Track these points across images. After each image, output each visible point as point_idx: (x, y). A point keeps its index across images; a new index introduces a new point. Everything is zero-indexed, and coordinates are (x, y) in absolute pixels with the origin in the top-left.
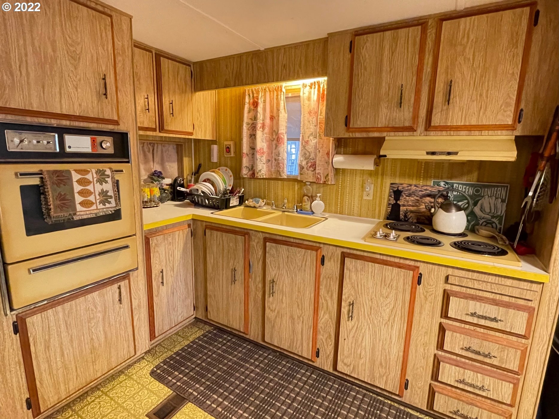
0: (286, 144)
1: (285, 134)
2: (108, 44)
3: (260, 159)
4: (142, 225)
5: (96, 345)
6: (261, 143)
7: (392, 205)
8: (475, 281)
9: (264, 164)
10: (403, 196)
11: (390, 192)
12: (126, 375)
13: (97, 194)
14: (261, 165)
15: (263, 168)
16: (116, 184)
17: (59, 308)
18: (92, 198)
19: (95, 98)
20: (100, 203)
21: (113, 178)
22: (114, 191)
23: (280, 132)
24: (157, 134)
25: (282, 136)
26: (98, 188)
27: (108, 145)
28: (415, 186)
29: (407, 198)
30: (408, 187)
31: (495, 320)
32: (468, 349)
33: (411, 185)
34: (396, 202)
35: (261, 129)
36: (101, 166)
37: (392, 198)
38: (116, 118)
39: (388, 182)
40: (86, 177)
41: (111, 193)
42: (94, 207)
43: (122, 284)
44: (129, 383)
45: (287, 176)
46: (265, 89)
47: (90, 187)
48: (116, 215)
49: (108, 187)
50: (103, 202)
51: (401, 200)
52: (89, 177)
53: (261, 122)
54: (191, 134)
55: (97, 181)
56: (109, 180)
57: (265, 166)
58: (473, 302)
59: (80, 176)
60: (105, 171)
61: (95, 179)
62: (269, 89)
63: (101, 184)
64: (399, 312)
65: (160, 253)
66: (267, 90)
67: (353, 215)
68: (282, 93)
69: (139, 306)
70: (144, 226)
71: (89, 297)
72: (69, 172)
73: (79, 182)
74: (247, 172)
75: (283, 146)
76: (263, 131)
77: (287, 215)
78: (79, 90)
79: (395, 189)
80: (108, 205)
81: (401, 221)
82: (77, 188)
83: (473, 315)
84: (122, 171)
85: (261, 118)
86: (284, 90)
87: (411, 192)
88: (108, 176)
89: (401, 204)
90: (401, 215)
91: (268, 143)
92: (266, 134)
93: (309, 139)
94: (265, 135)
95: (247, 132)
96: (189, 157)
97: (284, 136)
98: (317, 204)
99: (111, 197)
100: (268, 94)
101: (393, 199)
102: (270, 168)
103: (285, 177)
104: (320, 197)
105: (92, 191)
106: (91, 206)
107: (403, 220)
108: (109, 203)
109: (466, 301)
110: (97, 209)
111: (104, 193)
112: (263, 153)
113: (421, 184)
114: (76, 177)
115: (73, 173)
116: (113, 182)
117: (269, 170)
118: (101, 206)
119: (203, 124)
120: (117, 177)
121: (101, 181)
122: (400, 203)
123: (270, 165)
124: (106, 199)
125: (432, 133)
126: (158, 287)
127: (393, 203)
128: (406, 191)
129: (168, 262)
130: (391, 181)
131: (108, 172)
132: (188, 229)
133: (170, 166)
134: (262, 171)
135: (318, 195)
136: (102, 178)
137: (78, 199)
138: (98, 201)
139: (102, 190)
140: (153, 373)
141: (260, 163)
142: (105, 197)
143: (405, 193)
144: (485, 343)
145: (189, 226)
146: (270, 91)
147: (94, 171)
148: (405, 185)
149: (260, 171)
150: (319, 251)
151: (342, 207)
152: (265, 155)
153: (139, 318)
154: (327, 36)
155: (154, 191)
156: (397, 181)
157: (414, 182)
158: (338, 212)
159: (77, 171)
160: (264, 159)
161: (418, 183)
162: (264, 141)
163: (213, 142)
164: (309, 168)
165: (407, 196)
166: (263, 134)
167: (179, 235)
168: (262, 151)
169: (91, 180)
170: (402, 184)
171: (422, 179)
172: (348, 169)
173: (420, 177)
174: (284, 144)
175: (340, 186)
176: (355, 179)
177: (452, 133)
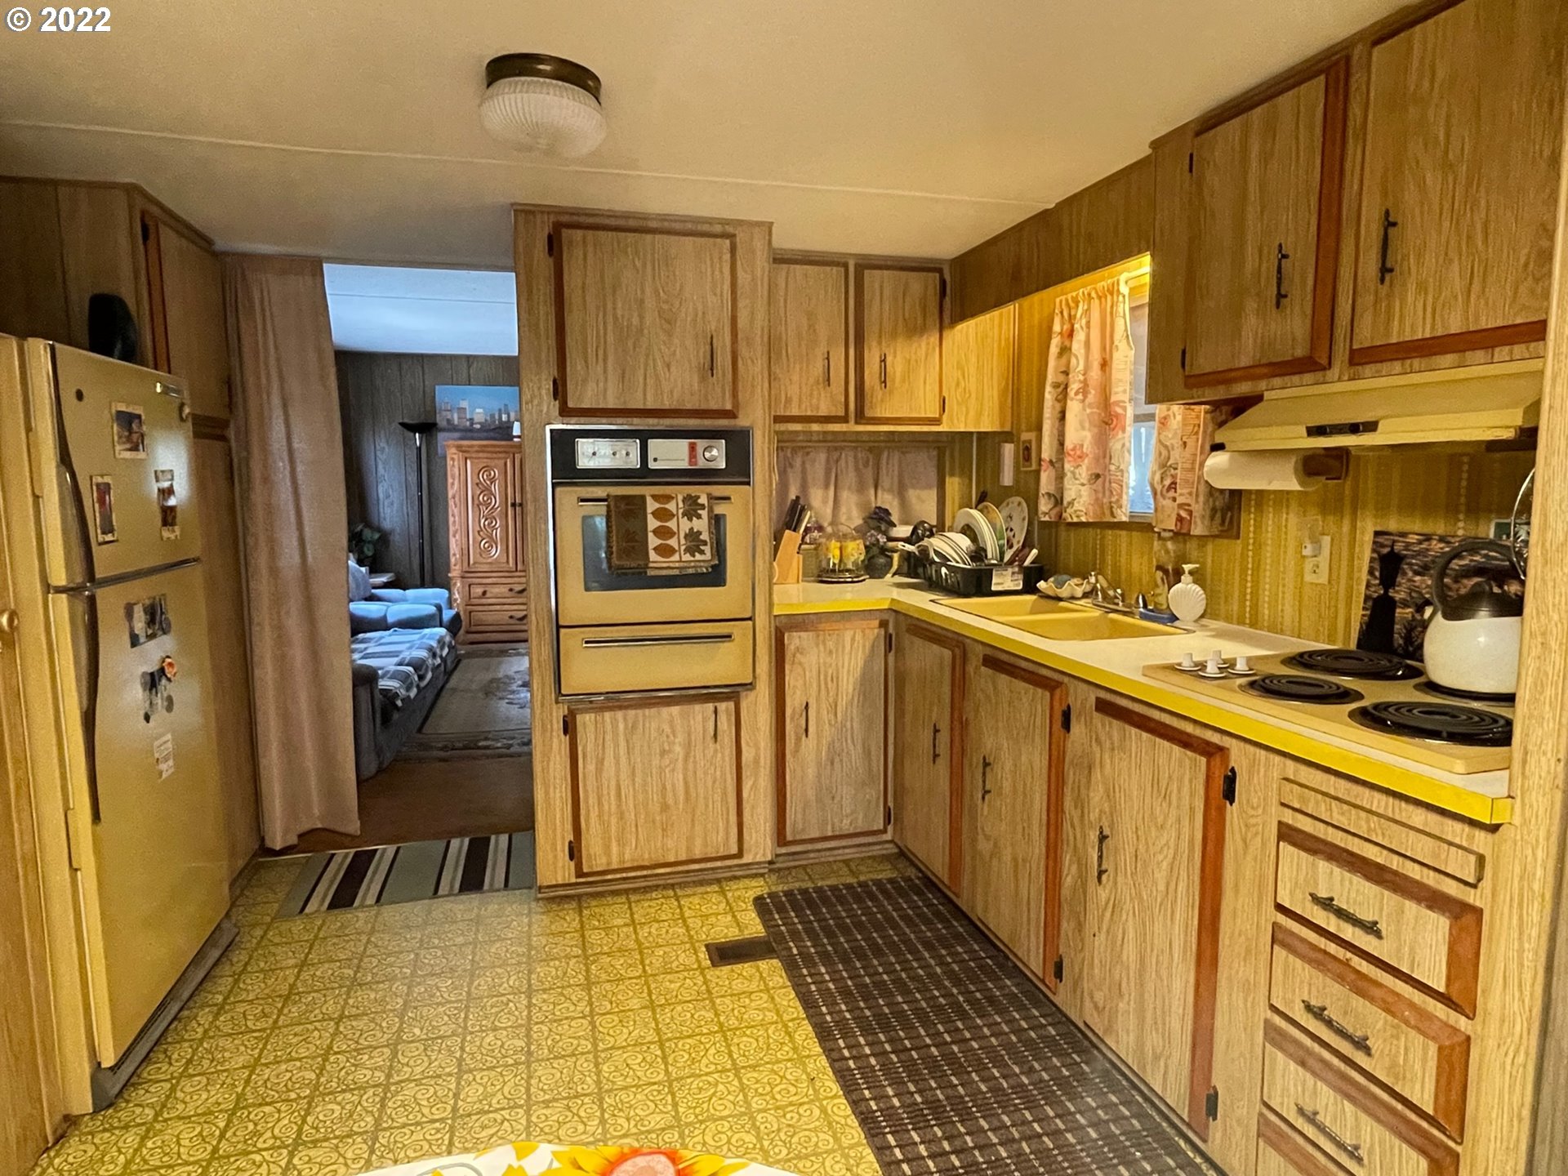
0: (1130, 429)
1: (1128, 405)
2: (723, 284)
3: (1073, 473)
4: (771, 605)
5: (671, 802)
6: (1078, 433)
7: (1375, 600)
8: (1334, 803)
9: (1083, 485)
10: (1405, 574)
11: (1372, 560)
12: (721, 887)
13: (682, 535)
14: (1074, 488)
15: (1080, 496)
16: (717, 521)
17: (620, 714)
18: (673, 542)
19: (696, 378)
20: (686, 551)
21: (711, 510)
22: (710, 533)
23: (1113, 399)
24: (852, 427)
25: (1119, 410)
26: (685, 525)
27: (716, 455)
28: (1442, 539)
29: (1418, 578)
30: (1420, 542)
31: (1372, 929)
32: (1318, 1013)
33: (1428, 538)
34: (1386, 592)
35: (1080, 397)
36: (693, 490)
37: (1376, 578)
38: (728, 407)
39: (1367, 528)
40: (667, 506)
41: (705, 536)
42: (676, 557)
43: (723, 706)
44: (715, 898)
45: (1131, 517)
46: (1089, 294)
47: (672, 524)
48: (715, 576)
49: (701, 525)
50: (691, 550)
51: (1399, 586)
52: (671, 506)
53: (1081, 378)
54: (936, 421)
55: (684, 515)
56: (704, 513)
57: (1085, 492)
58: (1326, 864)
59: (657, 506)
60: (699, 497)
61: (681, 511)
62: (1097, 293)
63: (690, 519)
64: (1183, 874)
65: (806, 666)
66: (1093, 294)
67: (1282, 632)
68: (1121, 298)
69: (756, 761)
70: (775, 607)
71: (666, 711)
72: (643, 498)
73: (655, 514)
74: (1050, 506)
75: (1120, 435)
76: (1083, 401)
77: (1113, 621)
78: (673, 369)
79: (1386, 551)
80: (698, 557)
81: (1394, 652)
82: (652, 523)
83: (1327, 904)
84: (728, 498)
85: (1081, 367)
86: (1124, 289)
87: (1430, 559)
88: (703, 507)
89: (1398, 597)
90: (1396, 636)
91: (1096, 430)
92: (1090, 406)
93: (1170, 413)
94: (1088, 411)
95: (1053, 407)
96: (961, 475)
97: (1125, 409)
98: (1183, 593)
99: (705, 543)
100: (1095, 303)
101: (1377, 582)
102: (1100, 495)
103: (1124, 519)
104: (1191, 573)
105: (675, 530)
106: (670, 556)
107: (1400, 651)
108: (702, 552)
109: (1311, 858)
110: (681, 561)
111: (693, 536)
112: (1080, 457)
113: (1460, 532)
114: (651, 506)
115: (649, 500)
116: (710, 519)
117: (1097, 499)
118: (687, 557)
119: (974, 395)
120: (719, 509)
121: (691, 512)
122: (1399, 594)
123: (1100, 488)
124: (698, 546)
125: (1368, 370)
126: (798, 740)
127: (1375, 595)
128: (1413, 557)
129: (823, 692)
130: (1375, 525)
131: (703, 500)
132: (876, 631)
133: (919, 498)
134: (1076, 504)
135: (1187, 567)
136: (692, 508)
137: (653, 541)
138: (683, 548)
139: (691, 529)
140: (759, 902)
141: (1074, 484)
142: (694, 542)
143: (1412, 564)
144: (1358, 1002)
145: (883, 624)
146: (1100, 298)
147: (680, 498)
148: (1413, 539)
149: (1071, 503)
150: (1058, 692)
151: (1255, 606)
152: (1086, 461)
153: (754, 785)
154: (1148, 151)
155: (846, 547)
156: (1392, 525)
157: (1440, 528)
158: (1248, 621)
159: (655, 497)
160: (1084, 473)
161: (1450, 530)
162: (1087, 425)
163: (1007, 436)
164: (1168, 490)
165: (1416, 573)
166: (1084, 410)
167: (853, 639)
168: (1078, 453)
169: (675, 512)
170: (1403, 535)
171: (1461, 516)
172: (1250, 492)
173: (1458, 512)
174: (1124, 430)
175: (1251, 541)
176: (1287, 520)
177: (1416, 363)
